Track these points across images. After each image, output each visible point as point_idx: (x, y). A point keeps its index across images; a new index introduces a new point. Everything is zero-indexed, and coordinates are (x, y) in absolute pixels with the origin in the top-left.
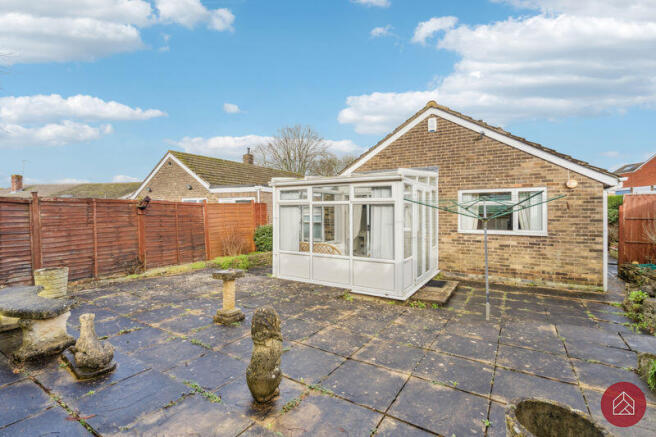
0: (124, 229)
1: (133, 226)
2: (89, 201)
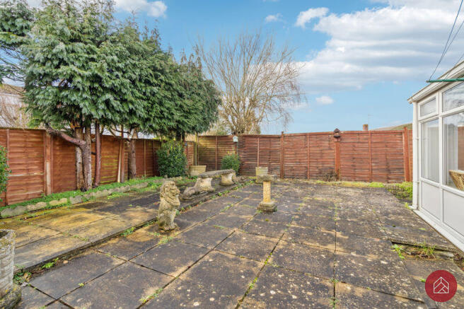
0: (326, 152)
1: (331, 149)
2: (305, 135)
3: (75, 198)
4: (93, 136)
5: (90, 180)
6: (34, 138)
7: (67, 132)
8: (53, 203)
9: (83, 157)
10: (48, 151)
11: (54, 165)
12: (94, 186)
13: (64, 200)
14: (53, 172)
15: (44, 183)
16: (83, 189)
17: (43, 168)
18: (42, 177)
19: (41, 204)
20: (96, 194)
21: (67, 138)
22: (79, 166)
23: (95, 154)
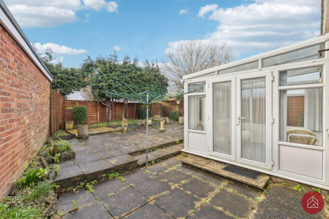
3: (105, 124)
4: (111, 103)
5: (110, 119)
6: (94, 104)
7: (104, 102)
8: (99, 125)
9: (108, 110)
10: (98, 108)
11: (100, 113)
12: (112, 121)
13: (102, 124)
14: (100, 115)
15: (97, 119)
16: (108, 122)
17: (97, 114)
18: (97, 117)
19: (96, 125)
20: (112, 124)
21: (103, 103)
22: (107, 114)
23: (112, 109)
